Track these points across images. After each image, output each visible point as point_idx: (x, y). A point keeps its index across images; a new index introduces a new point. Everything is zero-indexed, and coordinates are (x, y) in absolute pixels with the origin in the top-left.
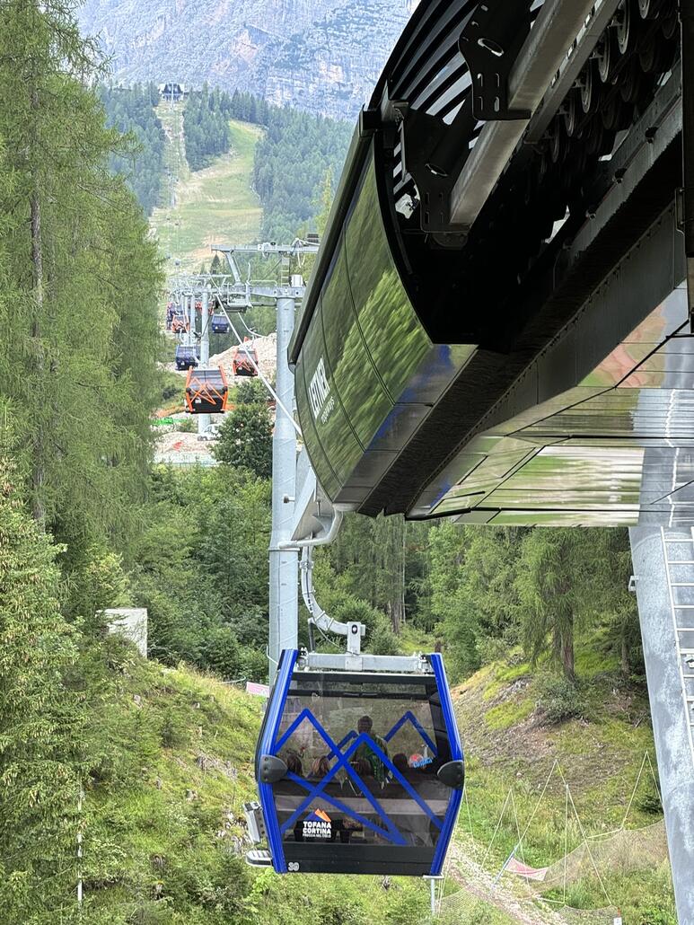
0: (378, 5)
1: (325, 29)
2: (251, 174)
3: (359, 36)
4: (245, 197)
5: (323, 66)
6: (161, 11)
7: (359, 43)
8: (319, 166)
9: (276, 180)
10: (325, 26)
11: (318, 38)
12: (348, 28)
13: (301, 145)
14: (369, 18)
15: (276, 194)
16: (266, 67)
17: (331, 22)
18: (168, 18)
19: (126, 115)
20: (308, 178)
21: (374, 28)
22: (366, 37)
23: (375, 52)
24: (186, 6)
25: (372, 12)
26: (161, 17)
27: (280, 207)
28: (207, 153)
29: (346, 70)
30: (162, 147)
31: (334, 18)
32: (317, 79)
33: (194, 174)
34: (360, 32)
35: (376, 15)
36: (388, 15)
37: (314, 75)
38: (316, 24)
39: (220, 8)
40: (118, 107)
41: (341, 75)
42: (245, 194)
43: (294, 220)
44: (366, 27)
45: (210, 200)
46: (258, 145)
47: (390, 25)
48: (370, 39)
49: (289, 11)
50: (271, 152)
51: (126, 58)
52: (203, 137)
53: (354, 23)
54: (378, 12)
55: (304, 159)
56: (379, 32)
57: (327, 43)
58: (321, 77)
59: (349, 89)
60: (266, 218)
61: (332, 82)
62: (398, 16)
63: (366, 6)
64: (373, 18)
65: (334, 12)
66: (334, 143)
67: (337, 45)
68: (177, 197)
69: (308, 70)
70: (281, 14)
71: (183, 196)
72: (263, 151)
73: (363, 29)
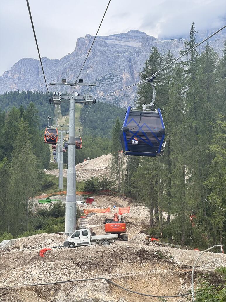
0: (113, 75)
1: (99, 81)
2: (79, 117)
3: (108, 83)
4: (78, 124)
5: (98, 91)
6: (55, 78)
7: (108, 85)
8: (99, 114)
9: (87, 118)
10: (99, 80)
11: (97, 84)
12: (105, 81)
13: (94, 109)
14: (111, 79)
15: (87, 122)
16: (83, 91)
17: (100, 79)
18: (57, 80)
19: (44, 100)
20: (96, 118)
21: (112, 81)
22: (110, 84)
23: (112, 87)
24: (61, 77)
25: (112, 77)
26: (55, 79)
27: (88, 126)
28: (67, 111)
29: (105, 92)
30: (54, 109)
31: (101, 78)
32: (97, 95)
33: (63, 117)
34: (108, 82)
35: (113, 78)
36: (116, 78)
37: (96, 94)
38: (96, 80)
39: (71, 77)
40: (41, 98)
41: (103, 94)
42: (78, 123)
43: (92, 130)
44: (110, 81)
45: (67, 124)
46: (81, 109)
47: (116, 80)
48: (111, 84)
49: (89, 77)
50: (85, 111)
51: (45, 90)
52: (66, 106)
53: (107, 80)
54: (113, 77)
55: (95, 113)
56: (114, 82)
57: (100, 85)
58: (98, 94)
59: (105, 97)
60: (84, 129)
61: (101, 95)
62: (119, 78)
63: (110, 75)
64: (112, 78)
65: (101, 77)
66: (103, 108)
67: (102, 85)
68: (58, 123)
69: (94, 92)
70: (87, 78)
71: (60, 123)
72: (83, 110)
73: (109, 81)
